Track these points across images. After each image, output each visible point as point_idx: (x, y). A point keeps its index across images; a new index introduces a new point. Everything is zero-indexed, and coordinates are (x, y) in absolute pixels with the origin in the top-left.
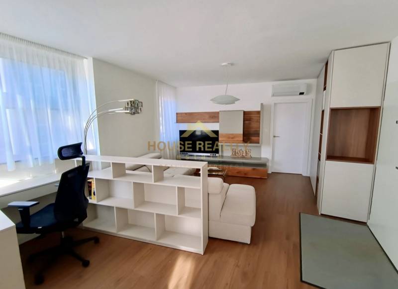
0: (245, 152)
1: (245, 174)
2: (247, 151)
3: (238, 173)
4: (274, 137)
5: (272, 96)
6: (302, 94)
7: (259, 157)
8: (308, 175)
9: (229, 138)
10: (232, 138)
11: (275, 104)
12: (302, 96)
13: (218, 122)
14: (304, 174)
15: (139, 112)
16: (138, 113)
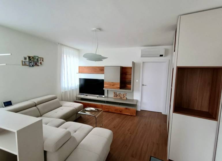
0: (122, 95)
1: (121, 112)
2: (124, 94)
3: (115, 110)
4: (143, 85)
5: (141, 57)
6: (161, 56)
7: (132, 99)
8: (166, 114)
9: (111, 85)
10: (113, 85)
11: (143, 63)
12: (161, 57)
13: (104, 74)
14: (163, 113)
15: (39, 64)
16: (38, 66)
